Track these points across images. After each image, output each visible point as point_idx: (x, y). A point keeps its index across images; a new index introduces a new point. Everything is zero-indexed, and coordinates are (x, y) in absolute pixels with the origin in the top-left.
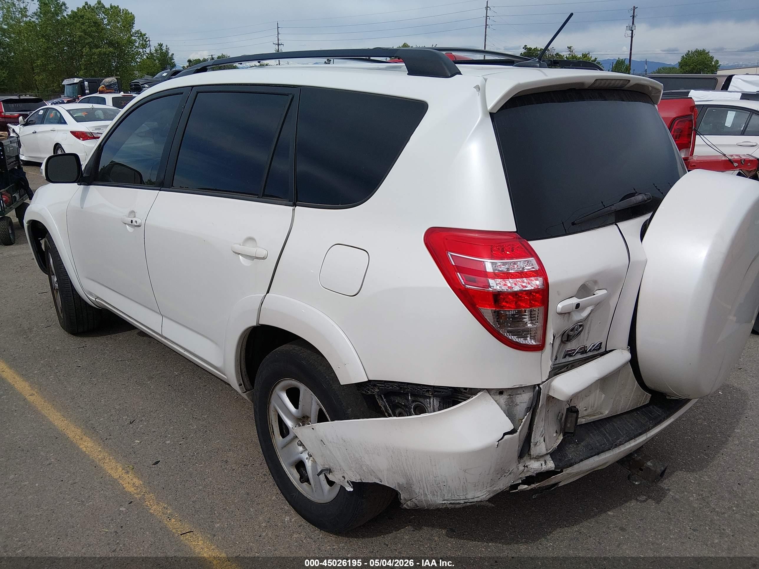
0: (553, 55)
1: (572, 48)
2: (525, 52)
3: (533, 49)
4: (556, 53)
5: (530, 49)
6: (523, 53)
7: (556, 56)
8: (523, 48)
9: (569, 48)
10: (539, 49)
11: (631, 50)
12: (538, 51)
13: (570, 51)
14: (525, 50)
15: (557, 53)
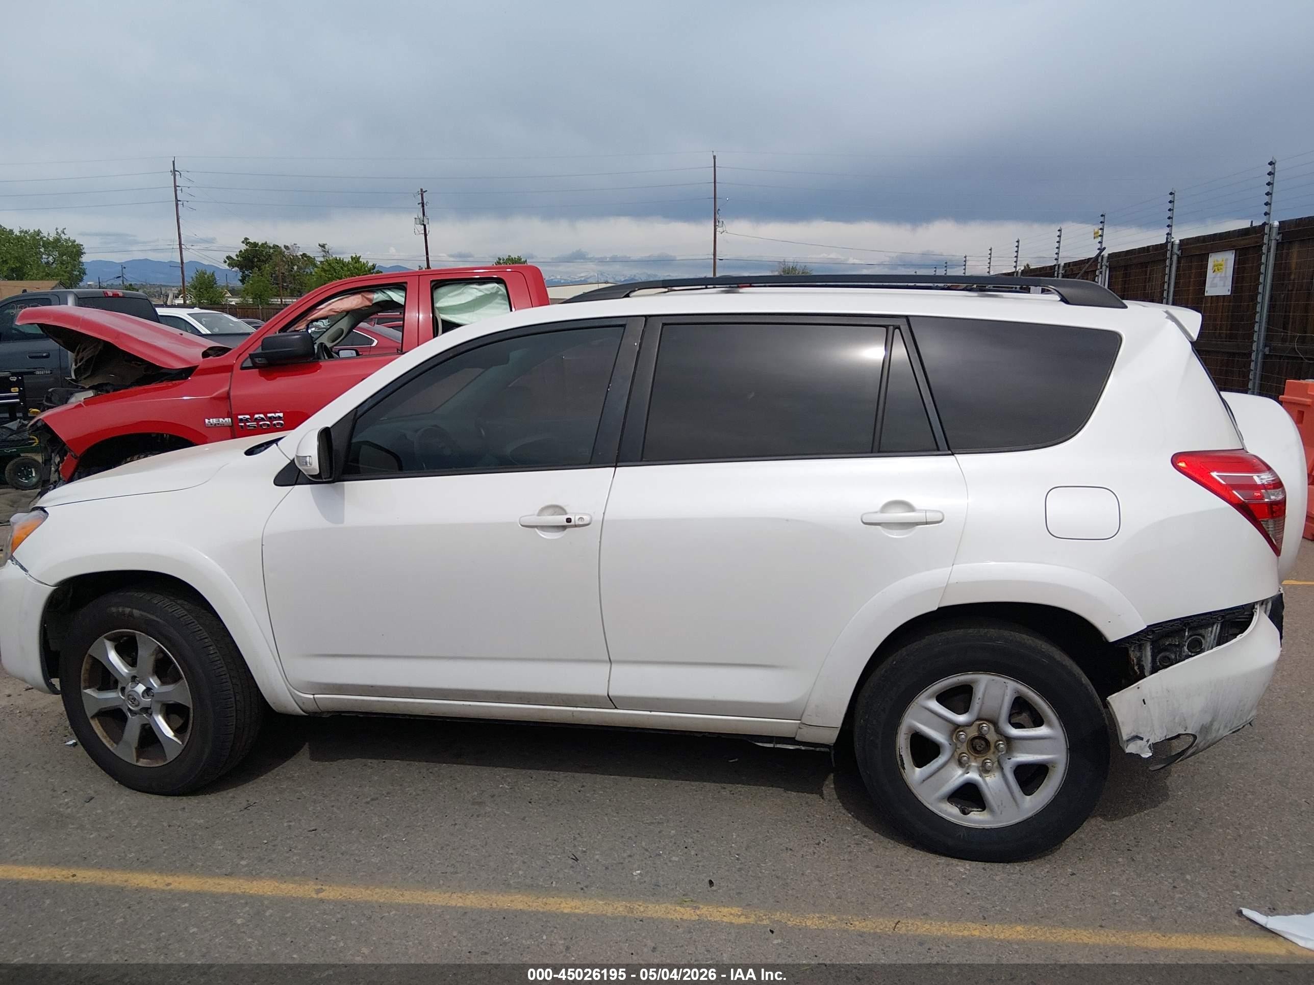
0: (297, 256)
1: (326, 246)
2: (247, 249)
3: (260, 244)
4: (301, 253)
5: (255, 245)
6: (243, 251)
7: (303, 258)
8: (243, 242)
9: (323, 246)
10: (272, 246)
11: (427, 254)
12: (270, 248)
13: (324, 251)
14: (246, 245)
15: (304, 254)
